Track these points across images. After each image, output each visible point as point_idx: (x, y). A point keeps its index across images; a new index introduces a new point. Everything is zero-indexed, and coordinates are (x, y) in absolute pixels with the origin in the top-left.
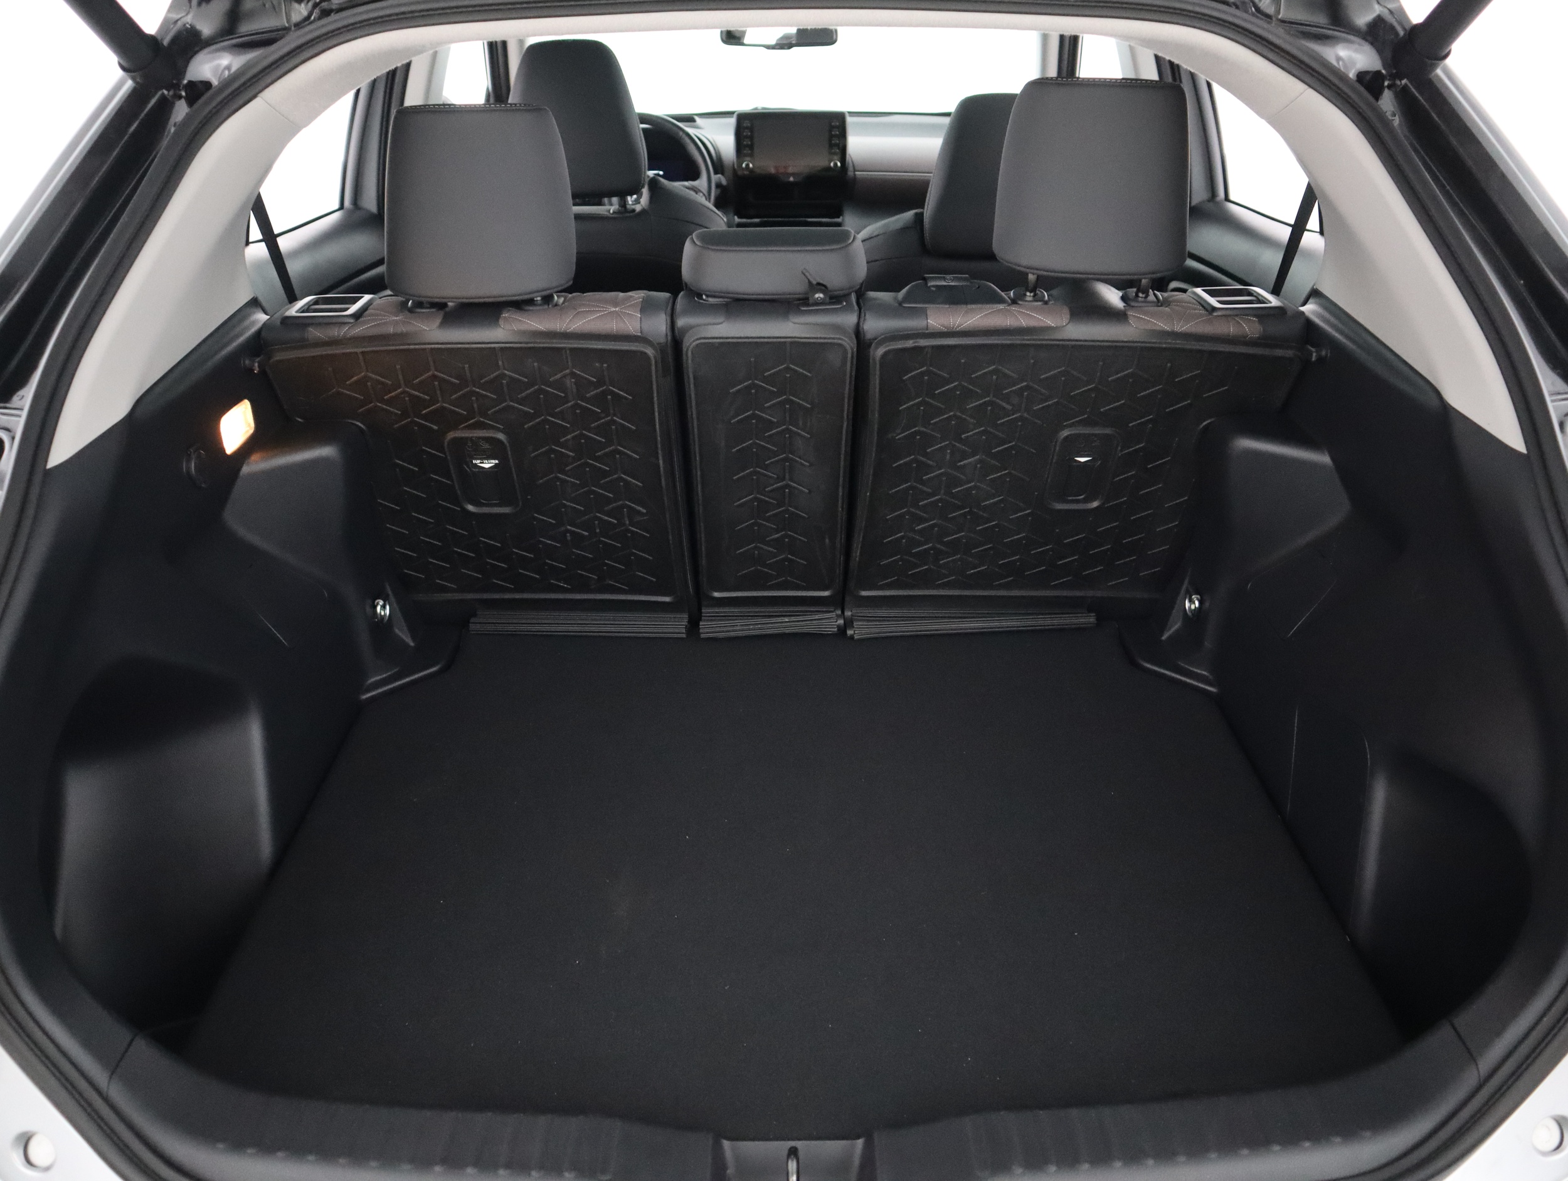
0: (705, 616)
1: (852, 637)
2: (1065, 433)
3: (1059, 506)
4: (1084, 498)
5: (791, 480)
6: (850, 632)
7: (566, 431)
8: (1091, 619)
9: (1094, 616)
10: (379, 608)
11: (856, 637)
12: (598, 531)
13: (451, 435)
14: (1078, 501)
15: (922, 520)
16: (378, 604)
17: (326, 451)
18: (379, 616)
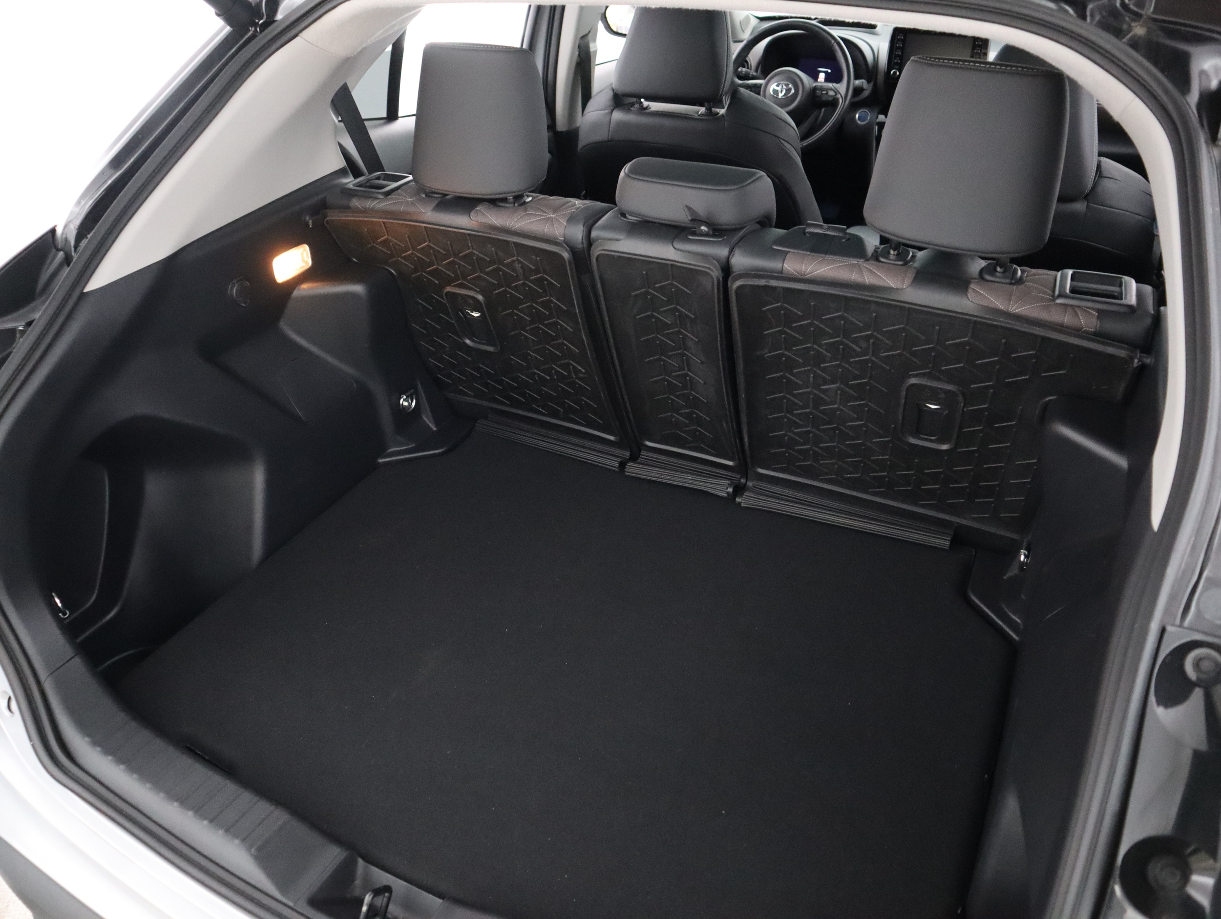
0: (641, 458)
1: (740, 504)
2: (913, 381)
3: (913, 441)
4: (935, 439)
5: (689, 370)
6: (738, 500)
7: (521, 302)
8: (943, 542)
9: (949, 540)
10: (402, 400)
11: (742, 505)
12: (555, 377)
13: (448, 289)
14: (931, 441)
15: (798, 426)
16: (402, 397)
17: (358, 288)
18: (401, 407)
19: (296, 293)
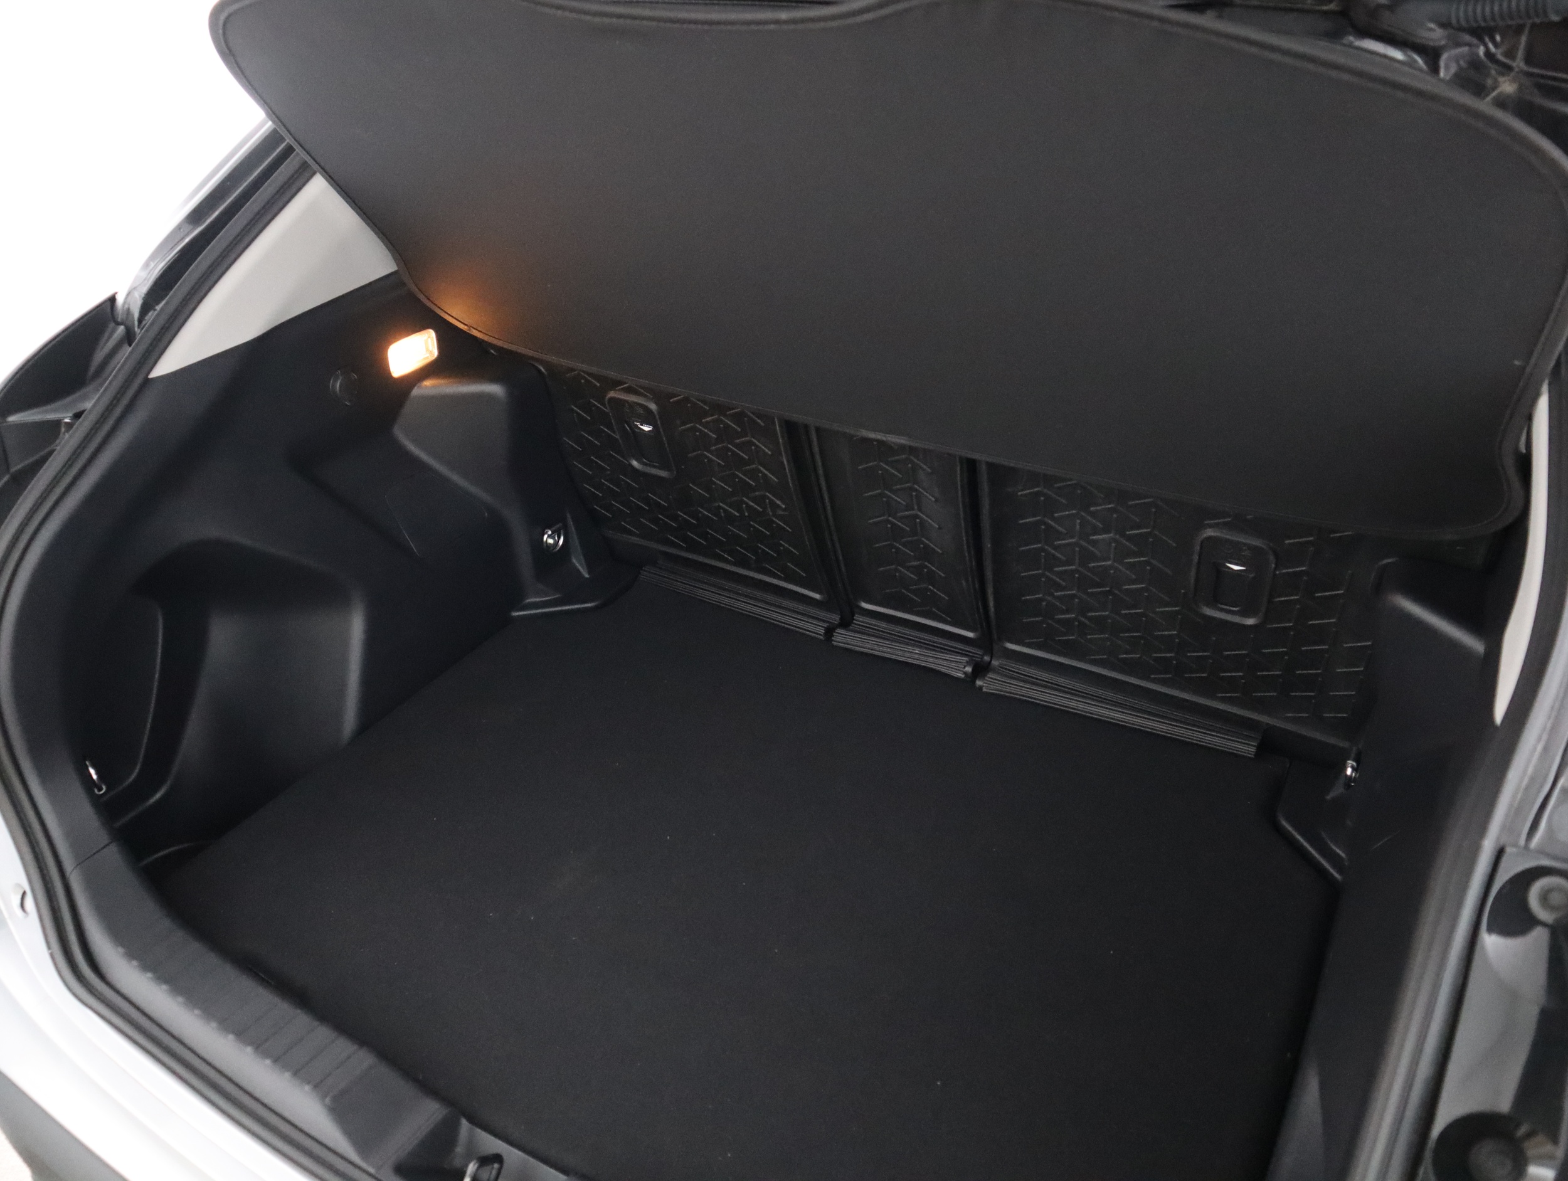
0: (856, 624)
1: (981, 688)
2: (1210, 533)
3: (1209, 612)
4: (1238, 611)
5: (920, 510)
6: (979, 683)
7: (706, 414)
8: (1247, 748)
9: (1254, 746)
10: (545, 537)
11: (984, 690)
12: (746, 514)
13: (612, 394)
14: (1232, 613)
15: (1060, 588)
16: (547, 533)
17: (495, 389)
18: (545, 545)
19: (416, 392)
